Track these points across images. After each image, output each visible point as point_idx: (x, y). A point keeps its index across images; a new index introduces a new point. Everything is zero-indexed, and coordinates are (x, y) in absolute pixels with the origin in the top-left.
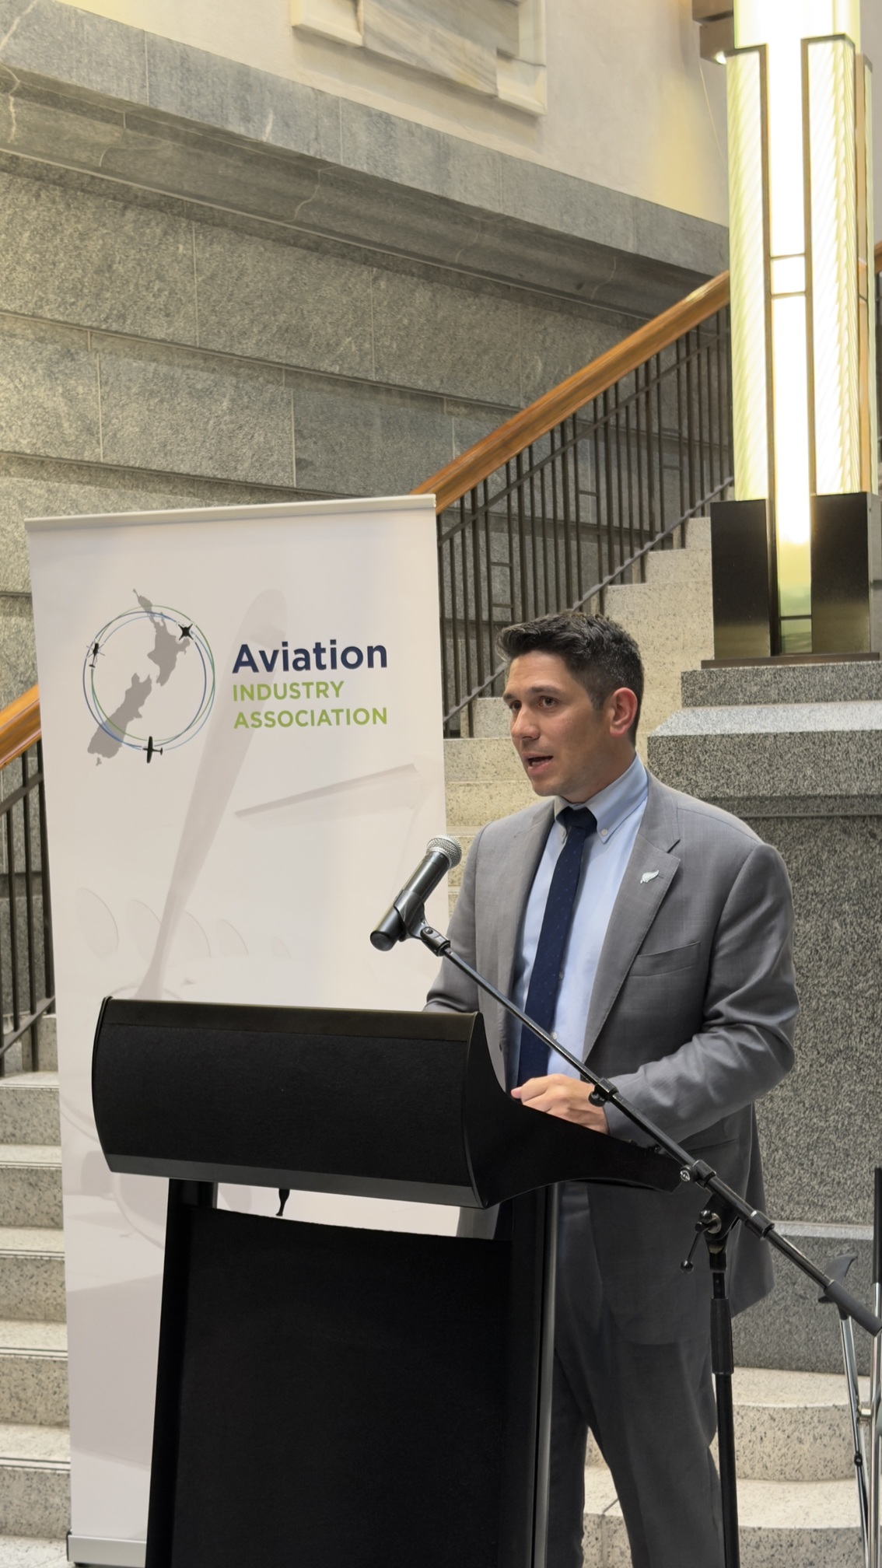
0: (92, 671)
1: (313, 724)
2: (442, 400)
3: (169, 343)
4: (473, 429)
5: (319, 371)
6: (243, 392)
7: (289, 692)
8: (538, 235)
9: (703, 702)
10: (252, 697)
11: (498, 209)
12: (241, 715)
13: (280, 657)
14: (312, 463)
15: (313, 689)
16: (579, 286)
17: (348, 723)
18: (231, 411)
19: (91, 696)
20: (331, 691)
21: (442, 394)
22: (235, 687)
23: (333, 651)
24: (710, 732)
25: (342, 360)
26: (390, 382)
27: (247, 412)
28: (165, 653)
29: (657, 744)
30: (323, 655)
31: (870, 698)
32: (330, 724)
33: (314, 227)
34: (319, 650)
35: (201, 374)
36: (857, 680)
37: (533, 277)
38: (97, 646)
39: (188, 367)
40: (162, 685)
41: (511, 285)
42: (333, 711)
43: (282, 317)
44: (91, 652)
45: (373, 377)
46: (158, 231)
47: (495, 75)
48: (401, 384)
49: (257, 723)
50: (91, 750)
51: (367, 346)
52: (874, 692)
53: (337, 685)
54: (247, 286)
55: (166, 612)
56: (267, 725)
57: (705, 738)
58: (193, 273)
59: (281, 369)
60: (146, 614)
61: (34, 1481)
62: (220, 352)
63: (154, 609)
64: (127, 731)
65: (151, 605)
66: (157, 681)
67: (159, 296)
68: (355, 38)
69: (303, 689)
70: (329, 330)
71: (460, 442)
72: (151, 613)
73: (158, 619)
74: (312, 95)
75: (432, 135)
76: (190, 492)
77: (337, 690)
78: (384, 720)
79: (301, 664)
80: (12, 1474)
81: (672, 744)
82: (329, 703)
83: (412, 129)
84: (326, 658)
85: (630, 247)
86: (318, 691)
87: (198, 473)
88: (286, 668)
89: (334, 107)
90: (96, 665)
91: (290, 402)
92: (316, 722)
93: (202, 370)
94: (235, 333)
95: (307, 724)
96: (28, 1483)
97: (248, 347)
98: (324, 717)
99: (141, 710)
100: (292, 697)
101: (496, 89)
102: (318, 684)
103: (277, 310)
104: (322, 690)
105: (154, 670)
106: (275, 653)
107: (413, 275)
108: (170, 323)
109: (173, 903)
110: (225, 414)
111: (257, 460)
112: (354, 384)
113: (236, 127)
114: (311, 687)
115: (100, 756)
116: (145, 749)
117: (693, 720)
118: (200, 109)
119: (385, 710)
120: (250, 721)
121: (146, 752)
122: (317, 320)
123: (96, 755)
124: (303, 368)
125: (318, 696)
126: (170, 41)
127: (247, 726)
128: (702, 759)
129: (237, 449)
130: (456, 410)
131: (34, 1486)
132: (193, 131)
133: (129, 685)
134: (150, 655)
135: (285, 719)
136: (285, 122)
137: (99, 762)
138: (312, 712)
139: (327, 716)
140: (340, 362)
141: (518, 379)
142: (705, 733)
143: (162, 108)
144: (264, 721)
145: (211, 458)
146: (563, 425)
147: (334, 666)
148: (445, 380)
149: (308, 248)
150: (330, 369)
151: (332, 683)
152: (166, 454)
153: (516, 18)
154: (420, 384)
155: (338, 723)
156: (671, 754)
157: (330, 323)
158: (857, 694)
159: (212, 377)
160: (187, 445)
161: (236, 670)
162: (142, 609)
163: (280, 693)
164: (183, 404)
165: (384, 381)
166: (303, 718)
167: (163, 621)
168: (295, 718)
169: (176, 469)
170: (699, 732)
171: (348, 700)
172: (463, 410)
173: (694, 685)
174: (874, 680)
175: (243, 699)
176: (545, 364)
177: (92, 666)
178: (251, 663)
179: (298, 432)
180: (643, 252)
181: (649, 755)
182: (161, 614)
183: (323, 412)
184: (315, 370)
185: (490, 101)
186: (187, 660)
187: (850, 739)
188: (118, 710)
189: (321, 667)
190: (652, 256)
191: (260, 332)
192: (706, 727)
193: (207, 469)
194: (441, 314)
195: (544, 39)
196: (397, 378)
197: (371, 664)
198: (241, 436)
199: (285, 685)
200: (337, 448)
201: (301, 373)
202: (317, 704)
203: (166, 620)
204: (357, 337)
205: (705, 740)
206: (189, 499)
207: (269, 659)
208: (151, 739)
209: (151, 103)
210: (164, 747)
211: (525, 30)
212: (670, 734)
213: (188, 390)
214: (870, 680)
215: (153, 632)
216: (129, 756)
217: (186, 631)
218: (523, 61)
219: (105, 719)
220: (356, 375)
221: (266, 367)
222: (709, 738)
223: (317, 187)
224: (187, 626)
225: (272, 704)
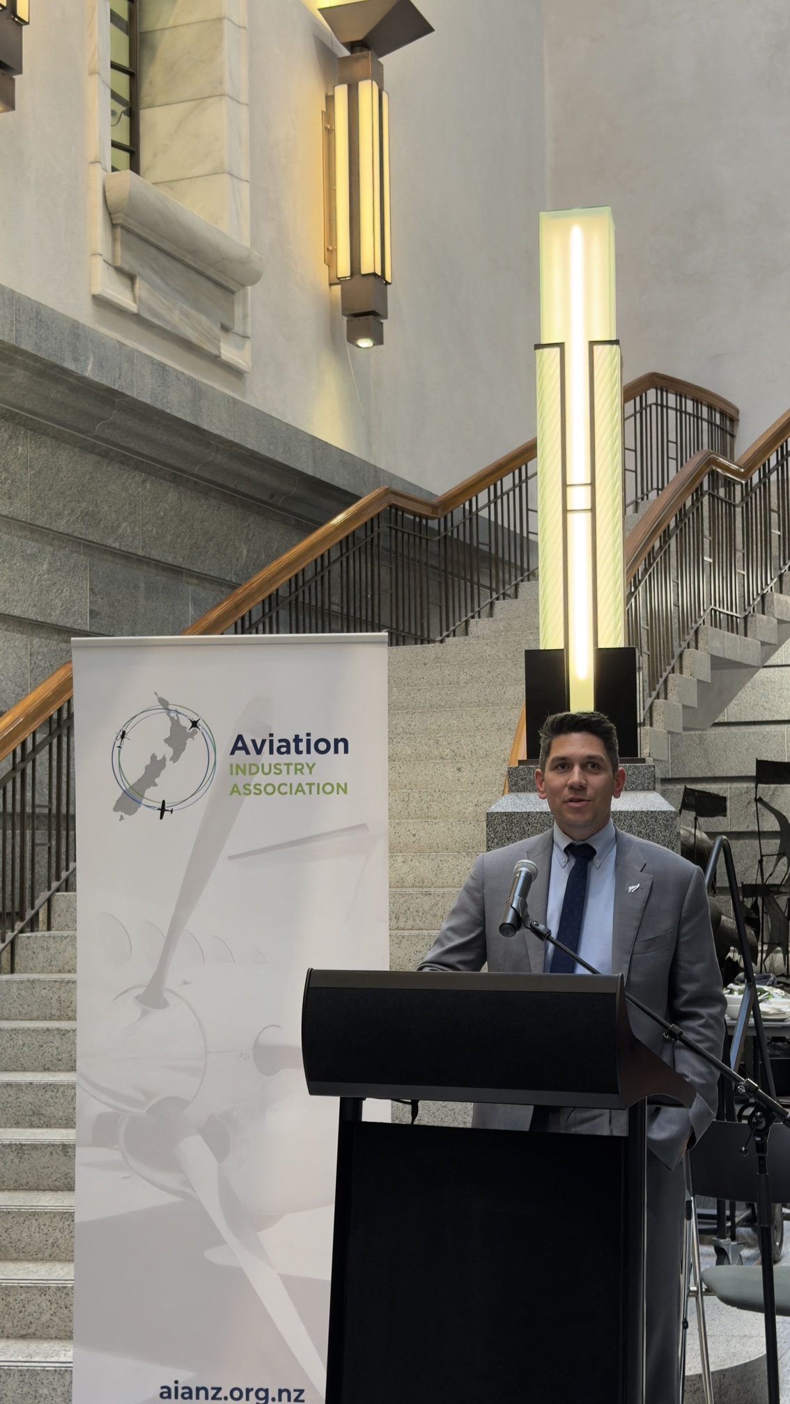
0: (119, 751)
1: (291, 793)
2: (182, 573)
3: (10, 518)
4: (202, 595)
5: (106, 546)
6: (57, 558)
7: (273, 770)
8: (252, 458)
9: (524, 789)
10: (244, 773)
11: (230, 436)
12: (235, 786)
13: (267, 745)
14: (99, 614)
15: (292, 768)
16: (272, 496)
17: (318, 793)
18: (49, 571)
19: (118, 771)
20: (306, 770)
21: (183, 568)
22: (231, 765)
23: (308, 741)
24: (532, 810)
25: (121, 539)
26: (151, 557)
27: (59, 573)
28: (177, 741)
29: (494, 817)
30: (300, 743)
31: (643, 789)
32: (304, 793)
33: (106, 441)
34: (297, 740)
35: (30, 542)
36: (634, 777)
37: (243, 488)
38: (124, 732)
39: (20, 537)
40: (174, 762)
41: (228, 492)
42: (307, 784)
43: (84, 505)
44: (119, 737)
45: (141, 553)
46: (6, 436)
47: (219, 341)
48: (158, 559)
49: (248, 792)
50: (115, 809)
51: (137, 529)
52: (646, 785)
53: (311, 766)
54: (62, 480)
55: (179, 709)
56: (255, 793)
57: (529, 814)
58: (27, 468)
59: (80, 543)
60: (164, 710)
61: (27, 1377)
62: (42, 527)
63: (170, 707)
64: (145, 796)
65: (168, 704)
66: (171, 760)
67: (5, 483)
68: (133, 307)
69: (284, 768)
70: (114, 516)
71: (194, 604)
72: (168, 709)
73: (173, 714)
74: (118, 347)
75: (192, 382)
76: (19, 630)
77: (311, 769)
78: (345, 791)
79: (283, 750)
80: (8, 1372)
81: (505, 818)
82: (304, 778)
83: (179, 375)
84: (303, 746)
85: (309, 471)
86: (296, 770)
87: (26, 616)
88: (271, 752)
89: (131, 356)
90: (123, 747)
91: (87, 567)
92: (294, 792)
93: (29, 539)
94: (53, 514)
95: (286, 793)
96: (22, 1378)
97: (61, 526)
98: (300, 789)
99: (157, 780)
100: (275, 773)
101: (220, 352)
102: (296, 764)
103: (81, 499)
104: (299, 769)
105: (169, 752)
106: (264, 741)
107: (166, 480)
108: (11, 504)
109: (176, 925)
110: (45, 574)
111: (64, 609)
112: (128, 557)
113: (69, 365)
114: (290, 766)
115: (123, 814)
116: (159, 809)
117: (518, 801)
118: (47, 351)
119: (346, 784)
120: (242, 790)
121: (160, 811)
122: (106, 508)
123: (120, 813)
124: (96, 543)
125: (296, 773)
126: (29, 298)
127: (240, 794)
128: (526, 829)
129: (52, 600)
130: (191, 580)
131: (26, 1380)
132: (38, 365)
133: (149, 762)
134: (166, 741)
135: (270, 789)
136: (100, 364)
137: (122, 818)
138: (291, 785)
139: (302, 787)
140: (120, 540)
141: (231, 560)
142: (528, 810)
143: (23, 347)
144: (253, 790)
145: (35, 606)
146: (270, 596)
147: (309, 752)
148: (186, 558)
149: (100, 455)
150: (113, 545)
151: (307, 764)
152: (5, 601)
153: (233, 303)
154: (170, 560)
155: (310, 793)
156: (504, 825)
157: (115, 511)
158: (634, 786)
159: (37, 545)
160: (19, 595)
161: (232, 753)
162: (161, 707)
163: (266, 770)
164: (18, 564)
165: (147, 556)
166: (283, 789)
167: (177, 715)
168: (277, 789)
169: (11, 613)
170: (524, 810)
171: (319, 777)
172: (195, 581)
173: (518, 777)
174: (646, 776)
175: (237, 774)
176: (248, 551)
177: (119, 747)
178: (245, 748)
179: (91, 590)
180: (317, 476)
181: (487, 826)
182: (176, 711)
183: (108, 576)
184: (103, 545)
185: (216, 360)
186: (195, 745)
187: (633, 817)
188: (139, 780)
189: (298, 752)
190: (323, 479)
191: (69, 514)
192: (529, 806)
193: (32, 614)
194: (184, 510)
195: (249, 319)
196: (155, 554)
197: (336, 751)
198: (54, 591)
199: (270, 765)
200: (116, 603)
201: (93, 547)
202: (295, 779)
203: (179, 715)
204: (131, 522)
205: (529, 815)
206: (19, 635)
207: (259, 746)
208: (164, 802)
209: (16, 342)
210: (174, 808)
211: (238, 312)
212: (503, 811)
213: (21, 554)
214: (644, 776)
215: (169, 724)
216: (146, 815)
217: (195, 724)
218: (236, 334)
219: (128, 787)
220: (129, 551)
221: (71, 540)
222: (531, 815)
223: (115, 412)
224: (196, 720)
225: (260, 778)
